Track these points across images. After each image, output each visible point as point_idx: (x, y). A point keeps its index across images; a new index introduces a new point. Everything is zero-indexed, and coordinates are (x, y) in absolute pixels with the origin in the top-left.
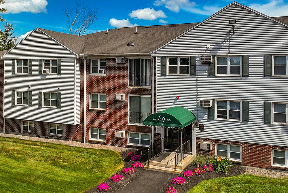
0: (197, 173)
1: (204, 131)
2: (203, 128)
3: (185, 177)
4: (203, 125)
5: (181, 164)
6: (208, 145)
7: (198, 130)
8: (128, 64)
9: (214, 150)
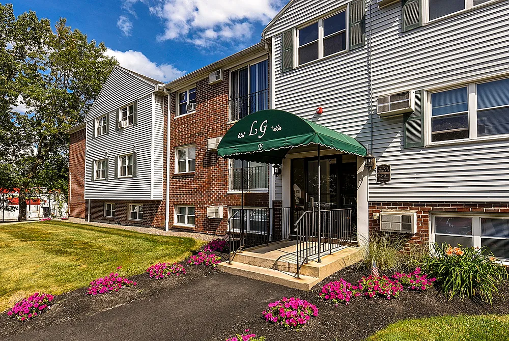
0: (370, 292)
1: (392, 181)
2: (389, 175)
3: (325, 300)
4: (389, 167)
5: (319, 261)
6: (406, 219)
7: (374, 182)
8: (228, 81)
9: (424, 233)
